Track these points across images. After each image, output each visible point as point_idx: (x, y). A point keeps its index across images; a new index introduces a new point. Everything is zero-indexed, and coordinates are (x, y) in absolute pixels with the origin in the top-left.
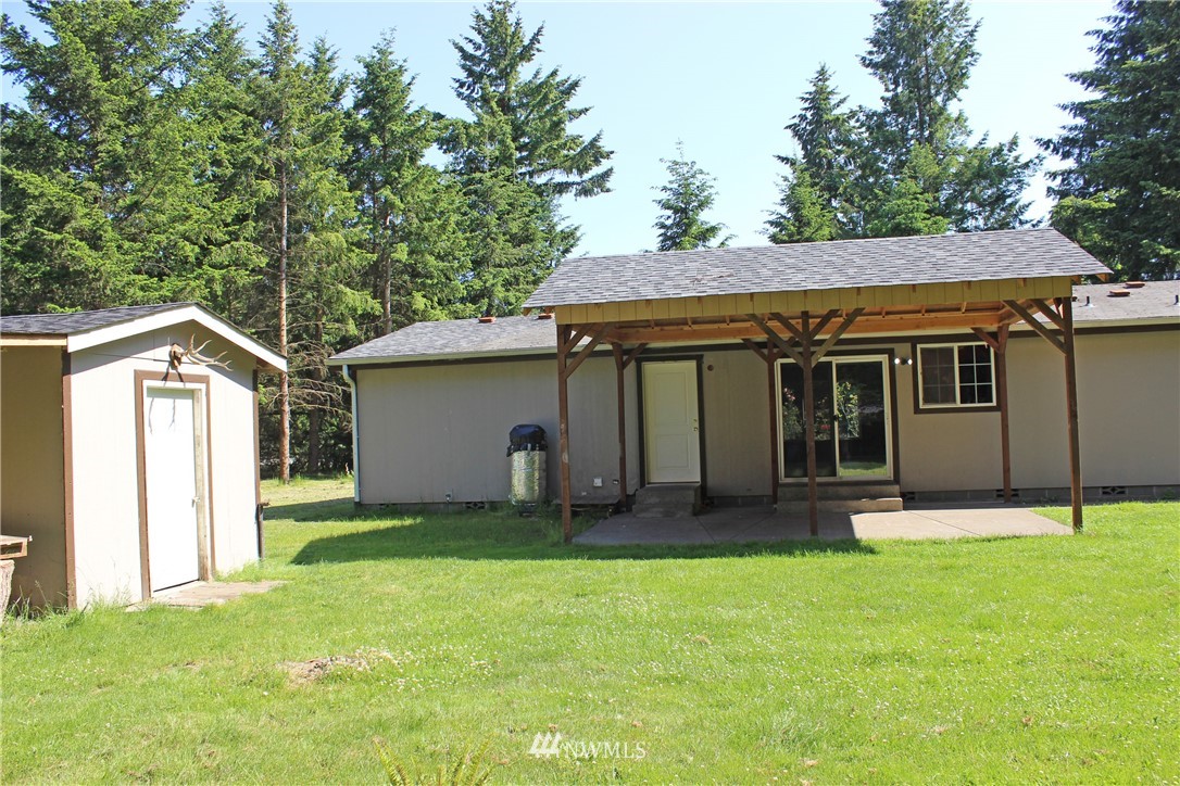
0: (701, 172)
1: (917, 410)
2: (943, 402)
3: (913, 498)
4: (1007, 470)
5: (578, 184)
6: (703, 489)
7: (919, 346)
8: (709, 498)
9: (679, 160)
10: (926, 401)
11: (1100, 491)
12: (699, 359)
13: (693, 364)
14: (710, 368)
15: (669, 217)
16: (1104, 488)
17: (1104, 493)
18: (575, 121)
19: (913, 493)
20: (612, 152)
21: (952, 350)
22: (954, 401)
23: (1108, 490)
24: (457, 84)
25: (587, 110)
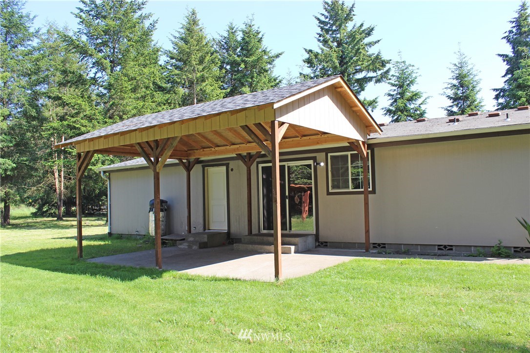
0: (410, 65)
1: (329, 194)
2: (343, 188)
3: (327, 246)
4: (367, 232)
5: (375, 77)
6: (228, 233)
7: (329, 155)
8: (232, 239)
9: (400, 61)
10: (333, 187)
11: (437, 247)
12: (227, 165)
13: (224, 168)
14: (232, 170)
15: (395, 90)
16: (439, 246)
17: (439, 249)
18: (373, 47)
19: (326, 242)
20: (391, 60)
21: (347, 156)
22: (348, 187)
23: (442, 247)
24: (318, 36)
25: (379, 41)
